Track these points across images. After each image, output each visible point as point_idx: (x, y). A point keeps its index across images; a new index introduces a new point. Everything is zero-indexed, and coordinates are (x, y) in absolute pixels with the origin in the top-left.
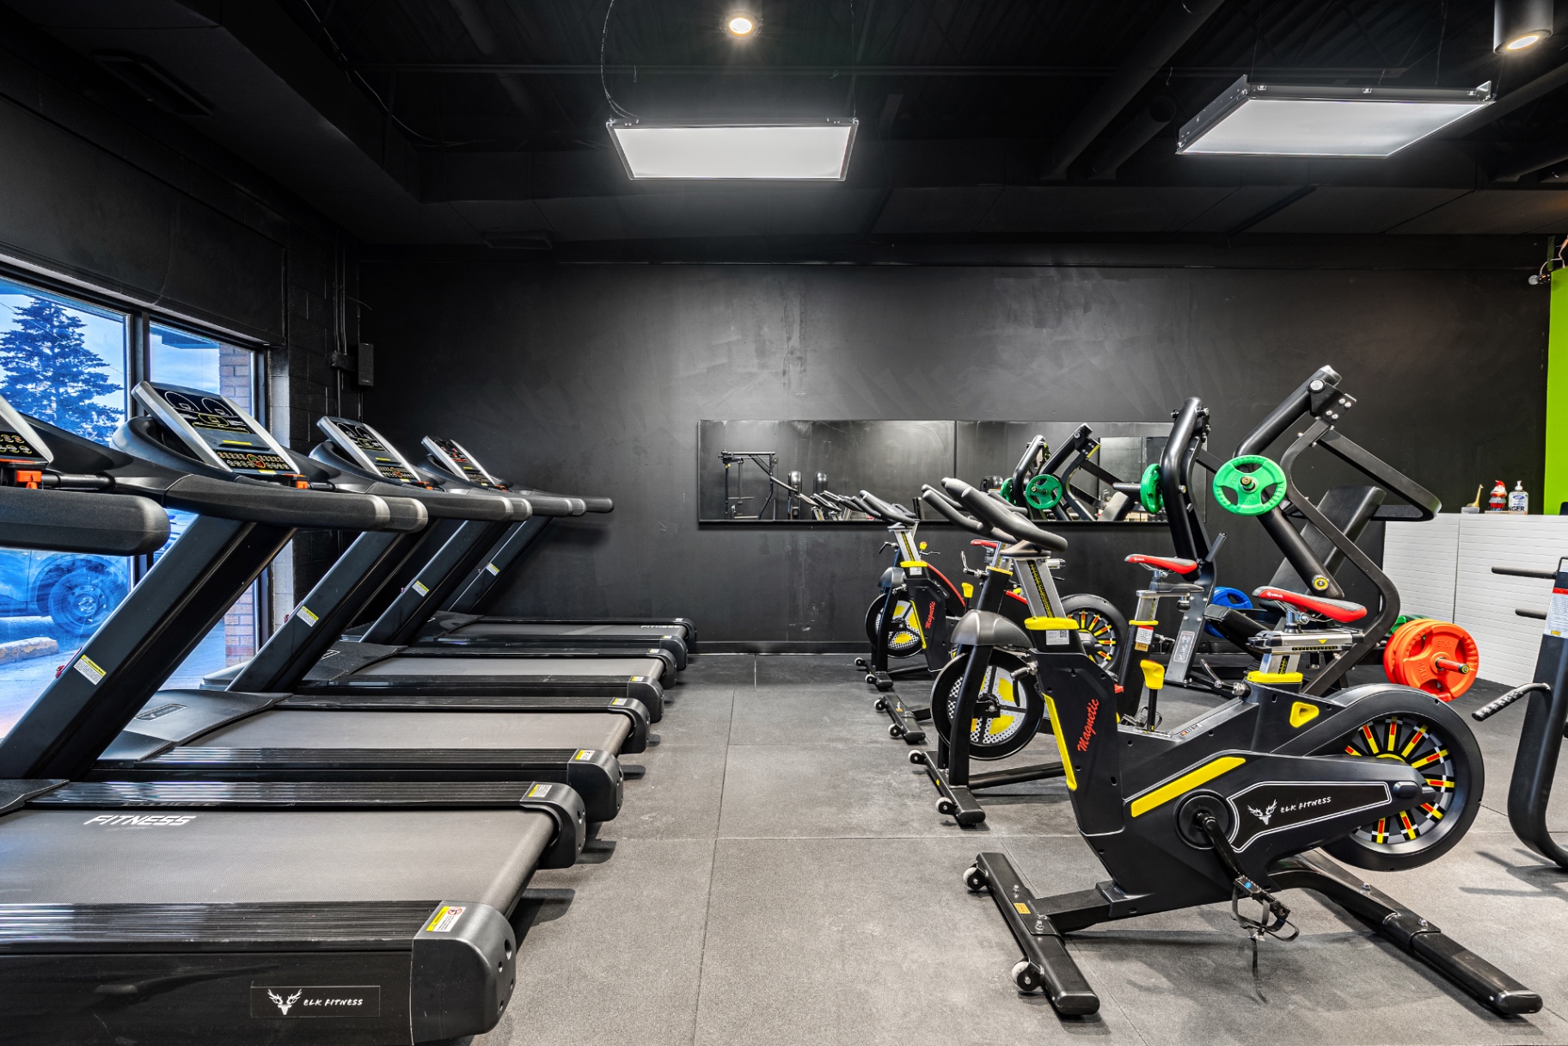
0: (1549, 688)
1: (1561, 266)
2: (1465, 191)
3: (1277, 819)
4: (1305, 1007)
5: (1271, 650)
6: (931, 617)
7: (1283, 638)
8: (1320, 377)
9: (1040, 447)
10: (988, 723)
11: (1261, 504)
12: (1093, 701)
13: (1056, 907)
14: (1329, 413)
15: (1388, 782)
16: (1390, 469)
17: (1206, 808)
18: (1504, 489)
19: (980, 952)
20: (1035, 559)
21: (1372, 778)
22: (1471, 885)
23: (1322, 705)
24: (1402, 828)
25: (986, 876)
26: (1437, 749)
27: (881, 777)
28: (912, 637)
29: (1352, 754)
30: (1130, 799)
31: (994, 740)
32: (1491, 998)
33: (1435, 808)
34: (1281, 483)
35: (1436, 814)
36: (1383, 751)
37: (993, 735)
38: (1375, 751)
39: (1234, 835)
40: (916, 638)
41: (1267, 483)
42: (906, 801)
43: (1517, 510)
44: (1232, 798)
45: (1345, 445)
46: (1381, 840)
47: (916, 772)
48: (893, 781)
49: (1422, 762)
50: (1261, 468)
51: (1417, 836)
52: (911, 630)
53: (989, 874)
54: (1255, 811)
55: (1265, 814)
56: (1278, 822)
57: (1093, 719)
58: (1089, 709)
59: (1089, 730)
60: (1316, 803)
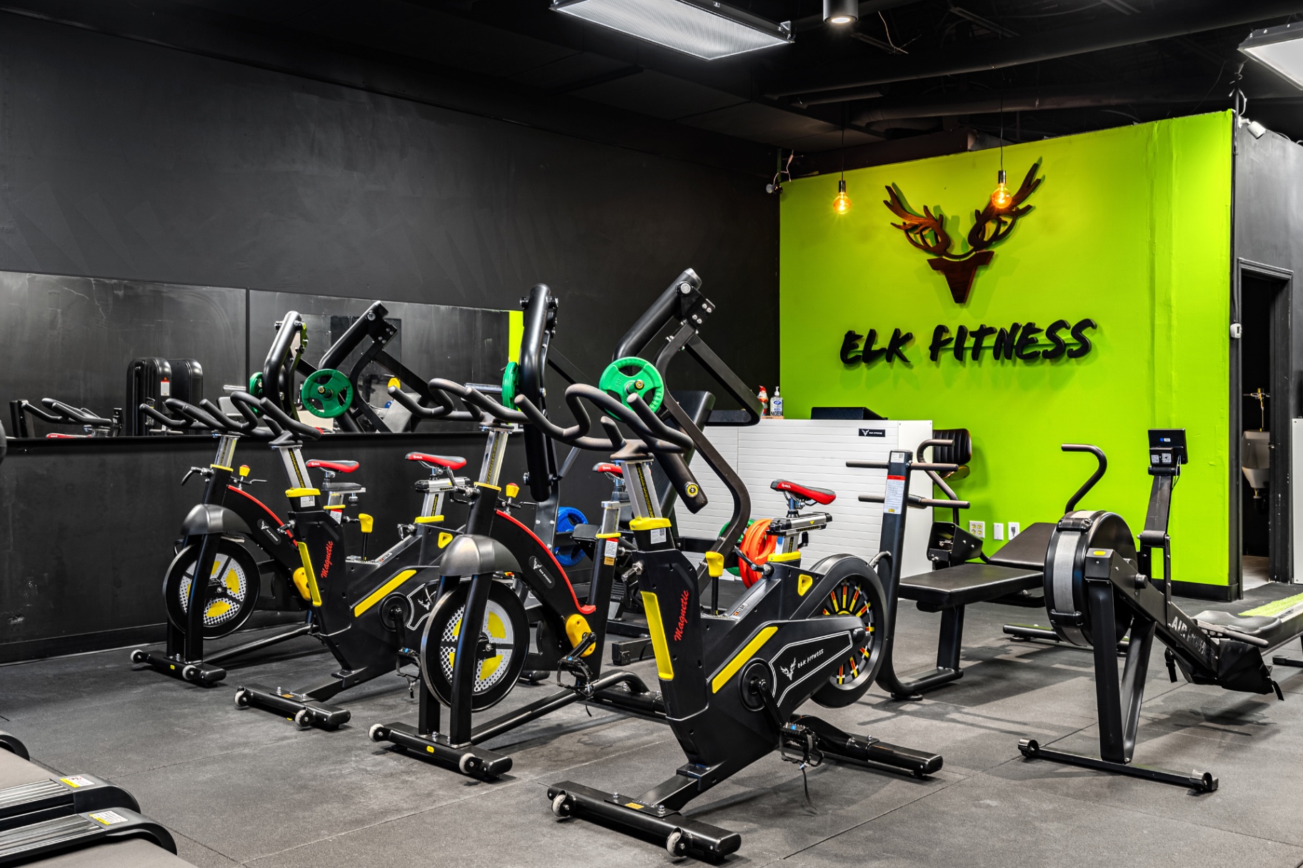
0: (890, 555)
1: (789, 179)
2: (745, 100)
3: (798, 674)
5: (785, 532)
6: (328, 563)
7: (793, 522)
8: (685, 280)
9: (297, 328)
12: (685, 592)
14: (695, 317)
15: (850, 630)
16: (733, 375)
17: (756, 675)
18: (765, 394)
19: (616, 853)
20: (640, 462)
21: (842, 629)
22: (862, 721)
23: (814, 575)
24: (851, 669)
25: (575, 799)
26: (865, 602)
27: (346, 765)
28: (232, 604)
29: (827, 613)
30: (710, 677)
31: (484, 686)
32: (922, 767)
33: (866, 649)
34: (659, 388)
35: (866, 654)
36: (841, 609)
37: (483, 681)
38: (837, 610)
39: (774, 693)
40: (235, 606)
41: (648, 387)
42: (403, 778)
43: (777, 415)
44: (770, 663)
45: (704, 350)
46: (841, 682)
47: (377, 753)
48: (364, 767)
49: (860, 614)
50: (642, 371)
51: (859, 673)
52: (232, 594)
53: (576, 797)
54: (784, 670)
55: (790, 672)
56: (796, 677)
57: (685, 609)
58: (682, 600)
59: (682, 620)
60: (815, 656)
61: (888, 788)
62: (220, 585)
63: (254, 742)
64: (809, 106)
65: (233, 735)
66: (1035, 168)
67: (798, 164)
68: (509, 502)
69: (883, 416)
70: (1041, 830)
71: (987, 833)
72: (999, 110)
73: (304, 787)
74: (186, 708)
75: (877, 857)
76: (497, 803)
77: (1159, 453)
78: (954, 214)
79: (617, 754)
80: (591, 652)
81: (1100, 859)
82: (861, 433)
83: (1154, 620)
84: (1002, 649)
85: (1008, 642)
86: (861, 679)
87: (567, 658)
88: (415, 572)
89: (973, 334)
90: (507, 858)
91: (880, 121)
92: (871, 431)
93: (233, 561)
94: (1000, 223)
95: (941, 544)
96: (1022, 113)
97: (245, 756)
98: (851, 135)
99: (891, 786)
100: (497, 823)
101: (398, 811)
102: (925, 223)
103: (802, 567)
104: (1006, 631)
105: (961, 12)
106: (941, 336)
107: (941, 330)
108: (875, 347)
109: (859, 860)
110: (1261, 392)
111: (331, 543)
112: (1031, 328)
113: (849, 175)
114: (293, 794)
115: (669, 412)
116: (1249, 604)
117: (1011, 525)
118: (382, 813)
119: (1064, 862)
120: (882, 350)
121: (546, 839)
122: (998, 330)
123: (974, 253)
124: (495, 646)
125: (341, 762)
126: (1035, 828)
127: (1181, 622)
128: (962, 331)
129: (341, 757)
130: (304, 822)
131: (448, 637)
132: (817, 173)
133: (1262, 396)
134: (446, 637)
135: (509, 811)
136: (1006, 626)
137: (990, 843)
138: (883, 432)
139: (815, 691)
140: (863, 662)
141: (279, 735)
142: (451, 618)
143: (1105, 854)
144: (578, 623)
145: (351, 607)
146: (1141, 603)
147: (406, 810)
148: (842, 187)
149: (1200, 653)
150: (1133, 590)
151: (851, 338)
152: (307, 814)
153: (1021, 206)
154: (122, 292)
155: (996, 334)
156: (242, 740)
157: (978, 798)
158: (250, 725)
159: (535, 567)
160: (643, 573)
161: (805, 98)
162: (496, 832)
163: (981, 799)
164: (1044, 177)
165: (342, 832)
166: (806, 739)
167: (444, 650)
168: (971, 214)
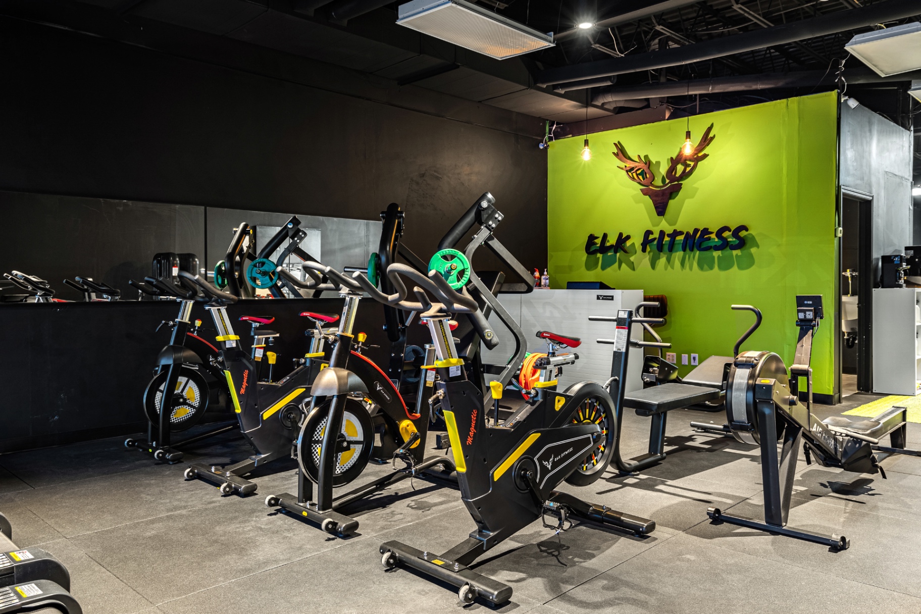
0: (618, 379)
1: (553, 140)
2: (525, 88)
3: (555, 465)
4: (581, 562)
5: (546, 367)
6: (245, 384)
7: (551, 360)
8: (485, 200)
10: (339, 457)
11: (457, 283)
12: (474, 411)
13: (456, 554)
14: (490, 223)
15: (591, 433)
16: (516, 261)
17: (525, 468)
18: (538, 274)
19: (424, 598)
20: (442, 319)
21: (586, 433)
22: (599, 491)
23: (567, 397)
24: (592, 460)
25: (397, 555)
26: (602, 413)
27: (247, 524)
28: (190, 409)
29: (576, 422)
30: (493, 470)
31: (343, 470)
32: (641, 529)
33: (602, 446)
34: (467, 269)
35: (602, 449)
36: (585, 419)
37: (342, 466)
38: (582, 419)
39: (538, 481)
40: (193, 410)
41: (460, 268)
42: (285, 534)
43: (545, 286)
44: (535, 459)
45: (496, 244)
46: (585, 469)
47: (271, 515)
48: (260, 525)
49: (598, 422)
50: (456, 258)
51: (597, 462)
52: (191, 403)
53: (399, 554)
54: (545, 463)
55: (549, 464)
56: (553, 468)
57: (474, 422)
58: (472, 416)
59: (473, 430)
60: (567, 452)
61: (617, 544)
62: (182, 397)
63: (191, 506)
64: (565, 92)
65: (179, 500)
66: (709, 129)
67: (559, 130)
68: (360, 345)
69: (612, 287)
70: (728, 581)
71: (689, 583)
72: (686, 94)
73: (216, 541)
74: (153, 480)
75: (610, 604)
76: (345, 554)
77: (804, 311)
78: (657, 160)
79: (433, 516)
80: (417, 446)
81: (773, 607)
82: (598, 298)
83: (801, 427)
84: (690, 438)
85: (694, 433)
86: (599, 466)
87: (400, 450)
88: (304, 389)
89: (669, 235)
90: (346, 602)
91: (610, 102)
92: (604, 296)
93: (191, 381)
94: (687, 166)
95: (651, 370)
96: (701, 95)
97: (182, 516)
98: (591, 111)
99: (619, 543)
100: (343, 572)
101: (276, 561)
102: (639, 166)
103: (558, 391)
104: (693, 426)
105: (662, 29)
106: (648, 237)
107: (648, 233)
108: (608, 244)
109: (597, 606)
110: (850, 271)
111: (247, 371)
112: (706, 231)
113: (590, 136)
114: (207, 547)
115: (474, 284)
116: (847, 406)
117: (693, 355)
118: (264, 563)
119: (747, 610)
120: (612, 246)
121: (375, 586)
122: (685, 233)
123: (670, 184)
124: (349, 443)
125: (245, 522)
126: (723, 579)
127: (818, 427)
128: (662, 233)
129: (247, 517)
130: (209, 570)
131: (317, 437)
132: (571, 135)
133: (850, 274)
134: (315, 437)
135: (353, 561)
136: (692, 422)
137: (692, 592)
138: (612, 297)
139: (567, 476)
140: (600, 454)
141: (209, 500)
142: (319, 425)
143: (776, 602)
144: (408, 426)
145: (261, 413)
146: (793, 416)
147: (281, 561)
148: (586, 142)
149: (830, 447)
150: (788, 407)
151: (592, 238)
152: (212, 563)
153: (700, 155)
154: (122, 208)
155: (684, 235)
156: (183, 504)
157: (681, 554)
158: (192, 493)
159: (378, 389)
160: (443, 398)
161: (563, 86)
162: (341, 580)
163: (683, 555)
164: (714, 136)
165: (233, 579)
166: (560, 513)
167: (314, 446)
168: (668, 159)
